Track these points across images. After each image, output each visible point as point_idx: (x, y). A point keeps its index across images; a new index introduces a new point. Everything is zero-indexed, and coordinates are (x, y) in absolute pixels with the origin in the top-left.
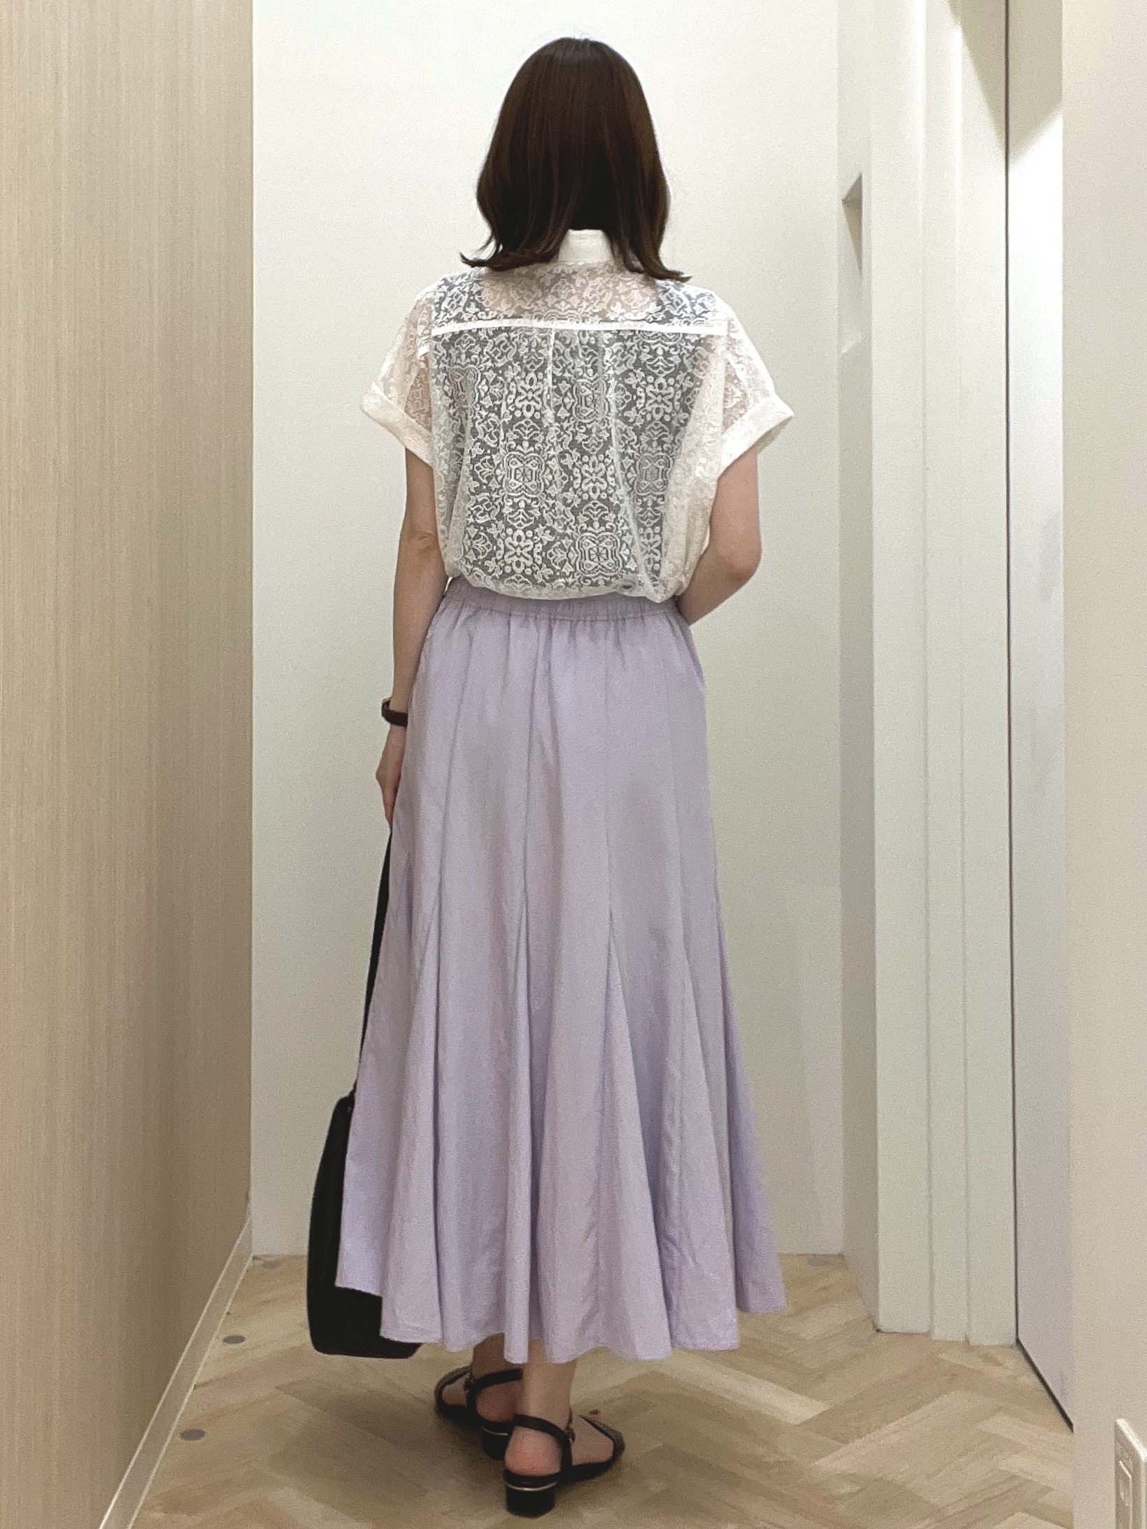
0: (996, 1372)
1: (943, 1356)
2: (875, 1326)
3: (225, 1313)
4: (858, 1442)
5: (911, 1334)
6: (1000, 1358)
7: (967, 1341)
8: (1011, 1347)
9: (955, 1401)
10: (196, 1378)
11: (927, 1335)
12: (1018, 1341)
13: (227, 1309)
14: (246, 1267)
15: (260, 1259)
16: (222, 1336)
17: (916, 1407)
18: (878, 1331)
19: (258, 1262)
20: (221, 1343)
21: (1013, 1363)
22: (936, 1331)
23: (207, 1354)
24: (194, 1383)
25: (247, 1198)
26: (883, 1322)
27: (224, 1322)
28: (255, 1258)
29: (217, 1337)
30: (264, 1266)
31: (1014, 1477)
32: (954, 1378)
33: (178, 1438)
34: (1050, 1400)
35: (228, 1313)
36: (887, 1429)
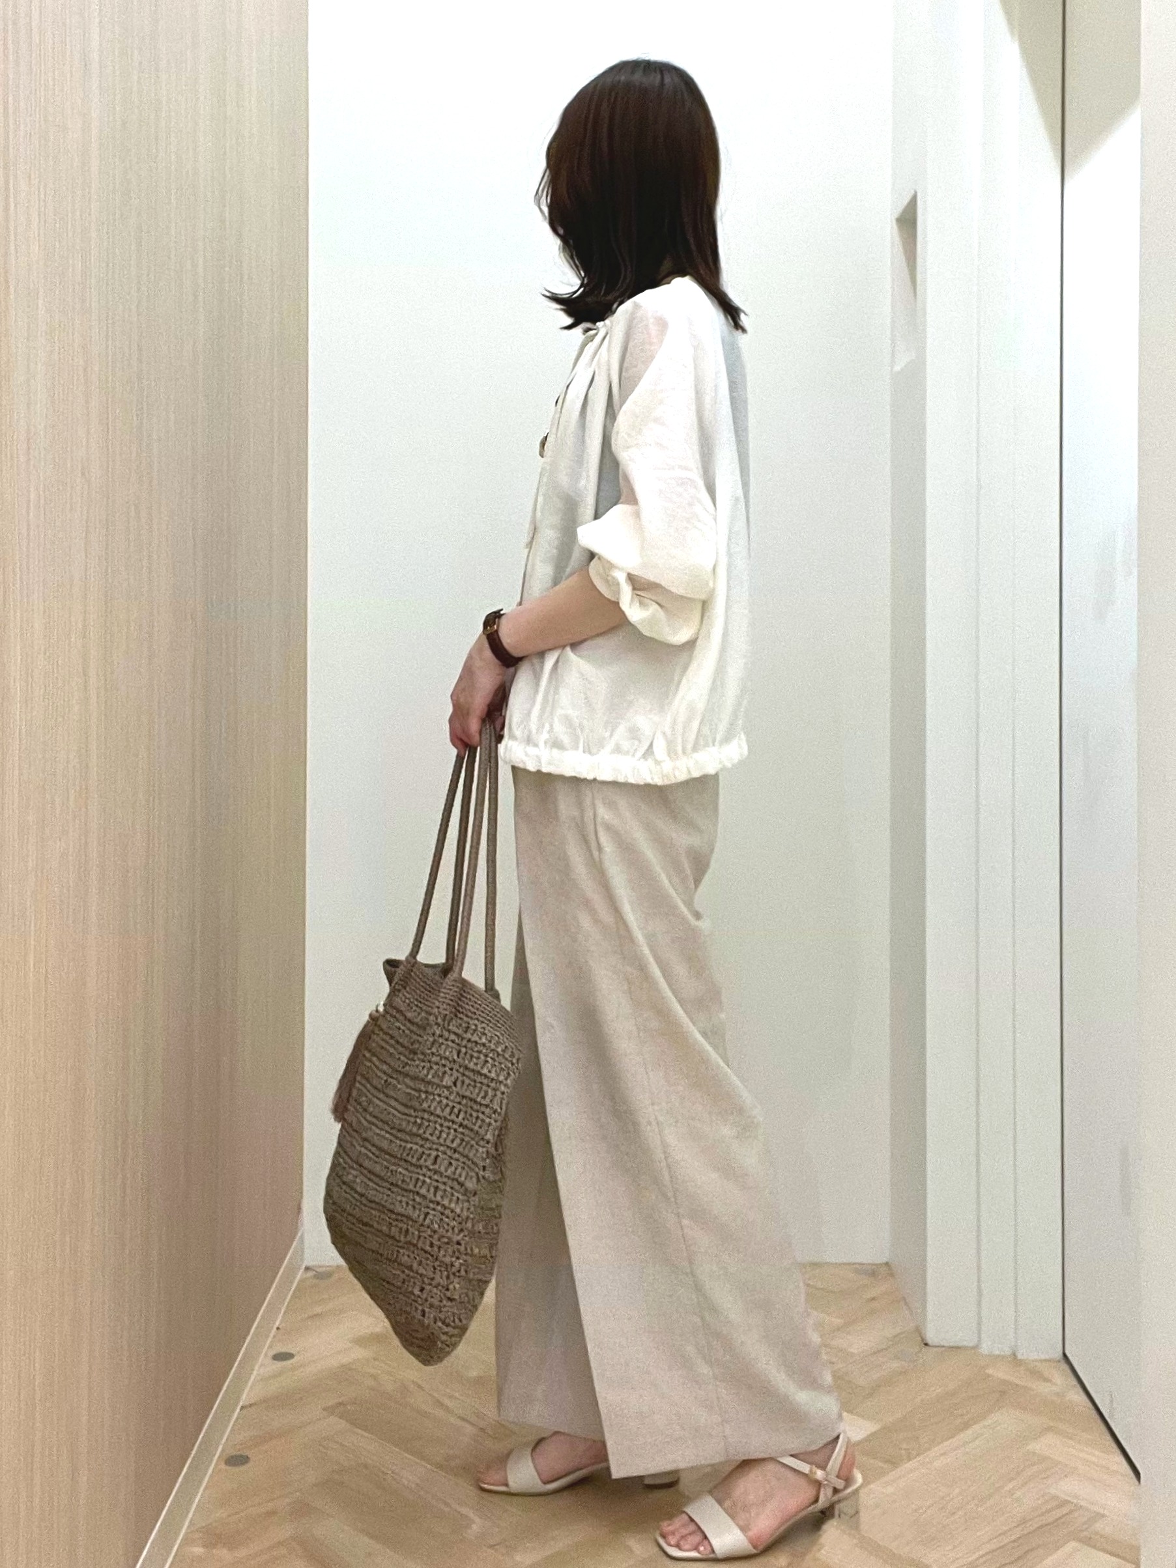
0: (1043, 1388)
1: (990, 1371)
2: (923, 1340)
3: (275, 1329)
4: (909, 1465)
5: (958, 1348)
6: (1046, 1374)
7: (1014, 1355)
8: (1059, 1361)
9: (1005, 1421)
10: (244, 1396)
11: (976, 1347)
12: (1065, 1355)
13: (277, 1324)
14: (298, 1277)
15: (314, 1270)
16: (272, 1353)
17: (966, 1426)
18: (926, 1344)
19: (310, 1274)
20: (269, 1361)
21: (1060, 1379)
22: (984, 1345)
23: (255, 1373)
24: (241, 1404)
25: (299, 1209)
26: (931, 1336)
27: (274, 1336)
28: (307, 1269)
29: (266, 1355)
30: (315, 1276)
31: (1067, 1502)
32: (1004, 1394)
33: (223, 1466)
34: (1097, 1417)
35: (278, 1328)
36: (936, 1450)
